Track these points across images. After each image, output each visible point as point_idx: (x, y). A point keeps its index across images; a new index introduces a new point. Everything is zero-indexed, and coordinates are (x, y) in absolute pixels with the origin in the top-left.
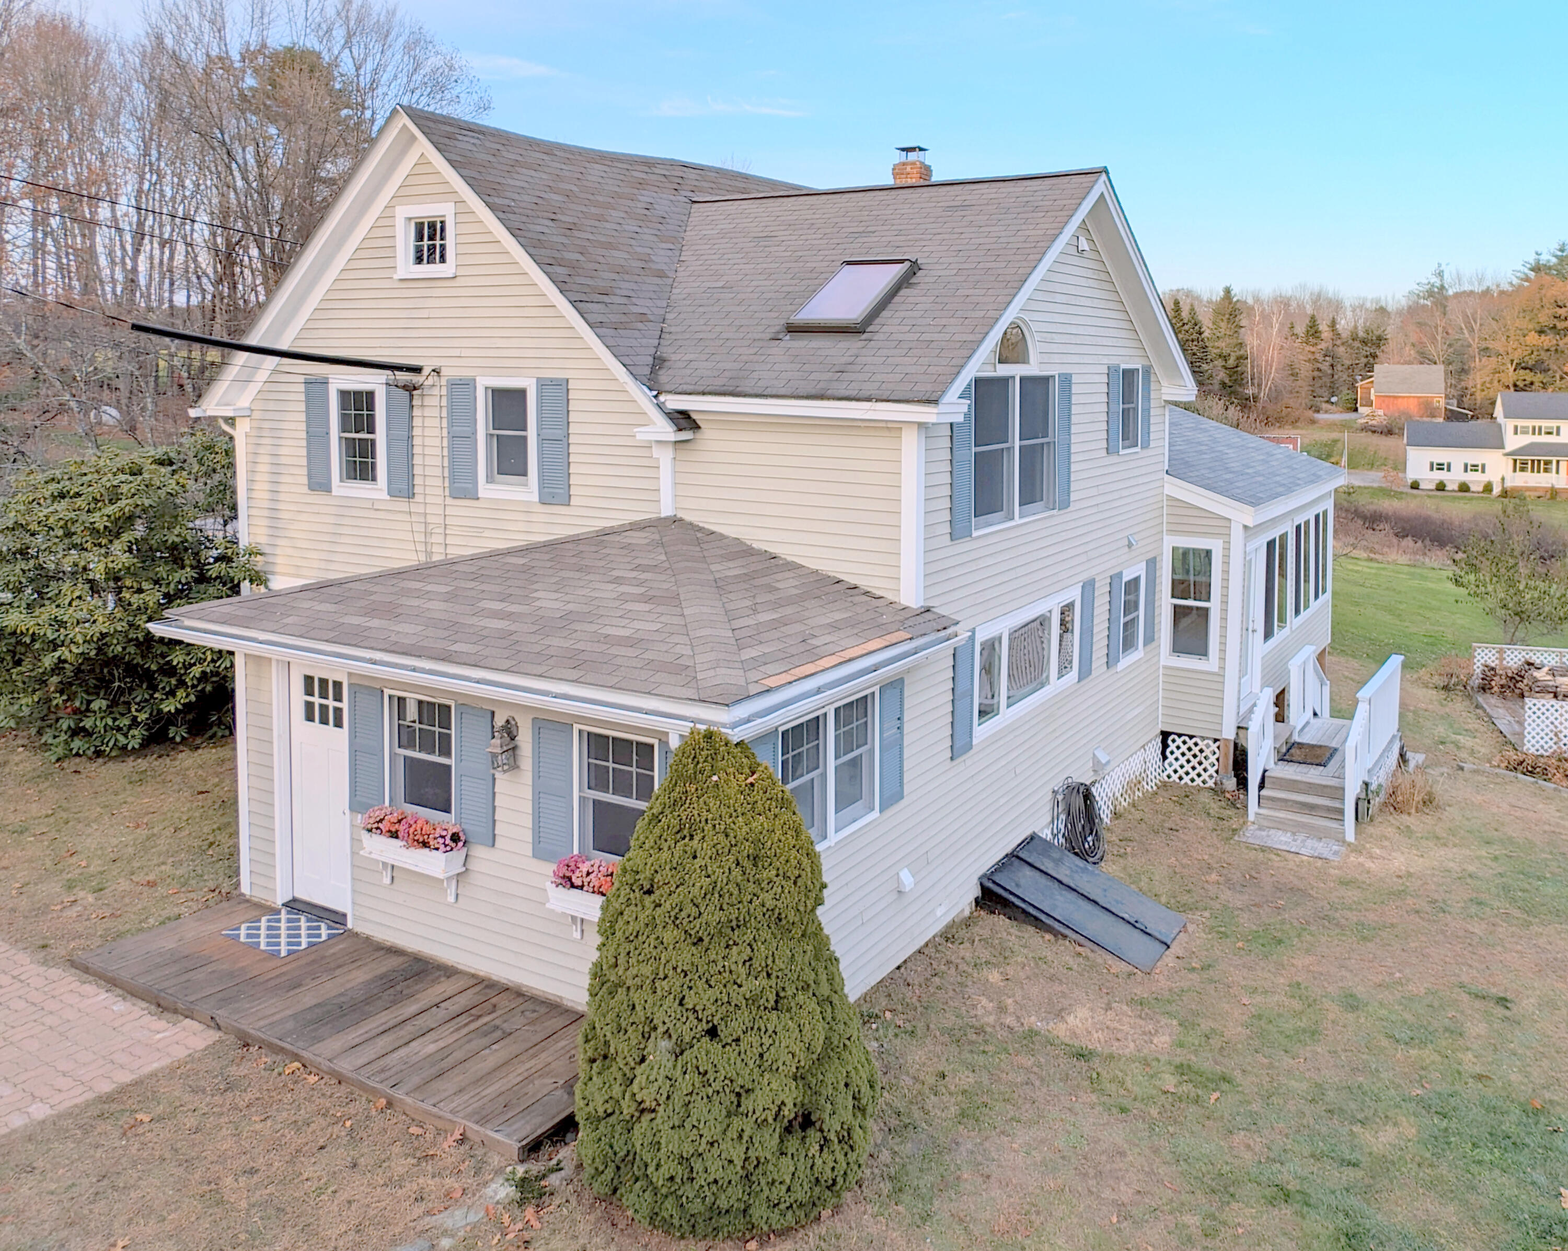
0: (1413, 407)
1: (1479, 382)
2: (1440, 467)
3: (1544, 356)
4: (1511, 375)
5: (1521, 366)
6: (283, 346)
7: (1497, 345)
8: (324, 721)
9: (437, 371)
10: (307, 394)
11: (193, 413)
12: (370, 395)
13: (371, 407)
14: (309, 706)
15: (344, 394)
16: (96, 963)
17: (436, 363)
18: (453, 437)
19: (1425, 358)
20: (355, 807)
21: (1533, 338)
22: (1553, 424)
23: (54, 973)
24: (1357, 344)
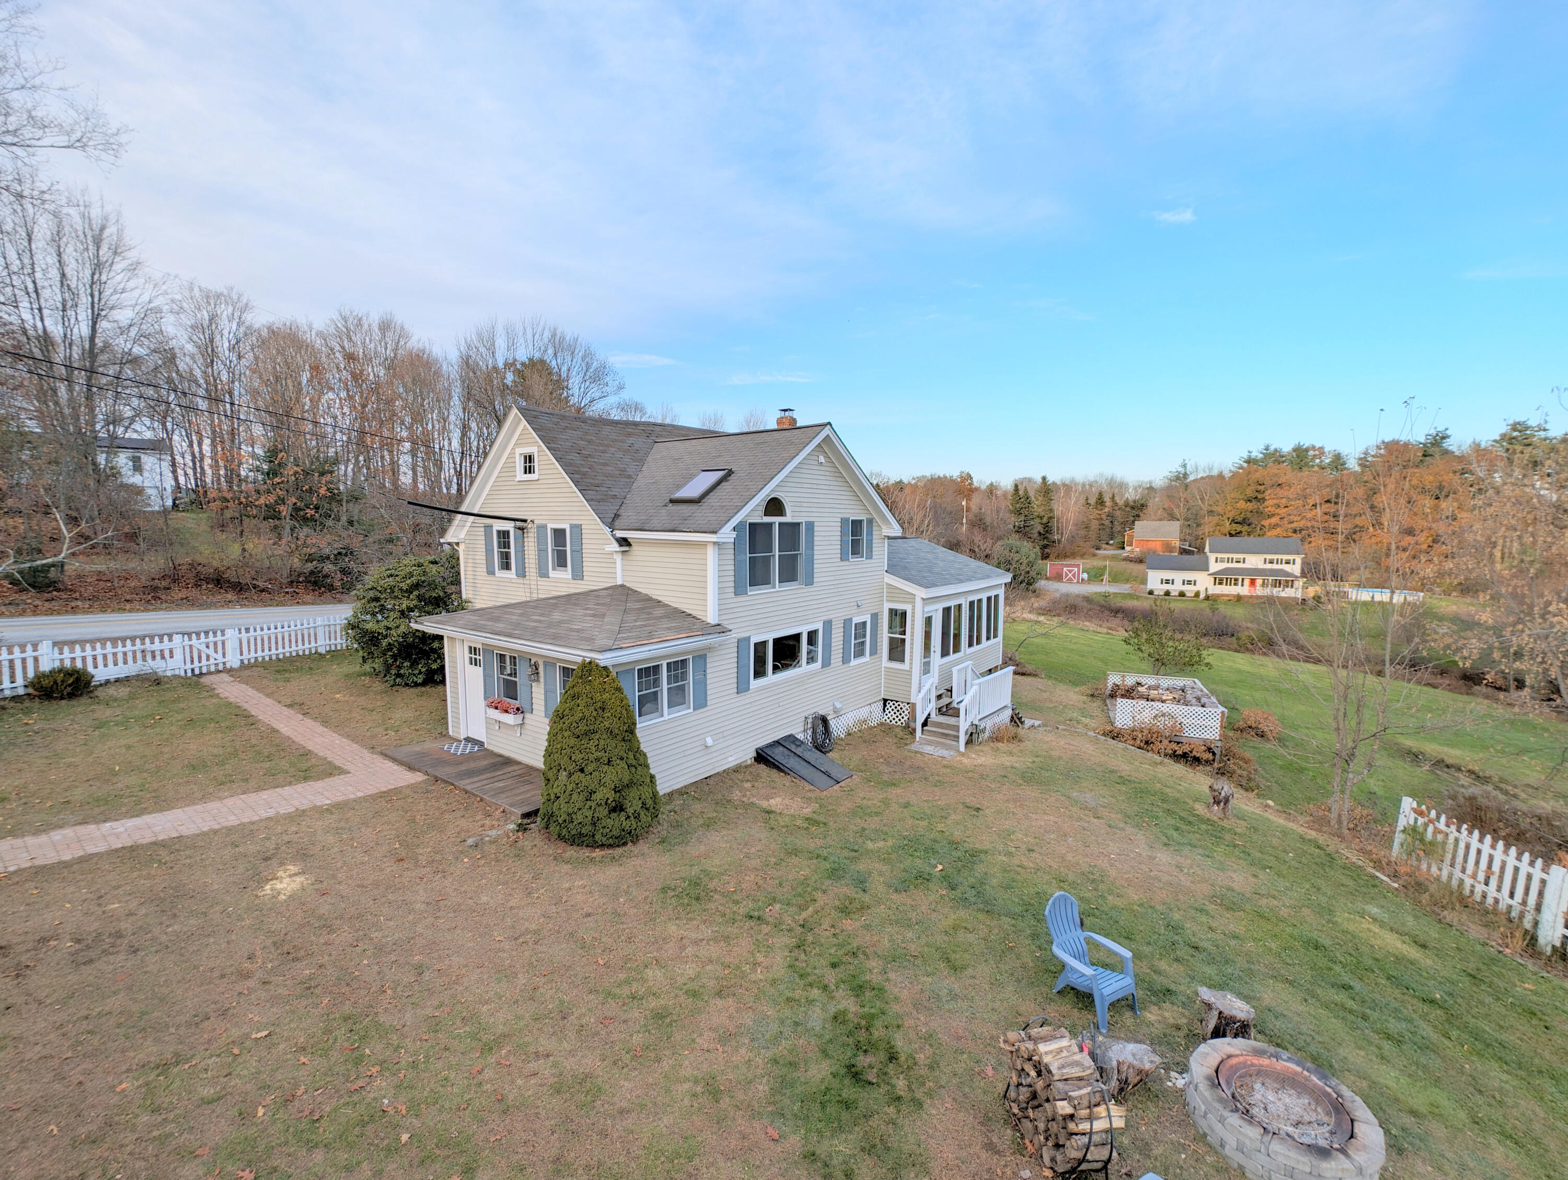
0: (1158, 547)
1: (1207, 531)
2: (1167, 582)
3: (1249, 515)
4: (1228, 527)
5: (1234, 521)
6: (475, 512)
7: (1219, 509)
8: (476, 665)
9: (532, 521)
10: (485, 531)
11: (442, 541)
12: (508, 532)
13: (508, 537)
14: (471, 658)
15: (499, 532)
16: (388, 752)
17: (532, 518)
18: (539, 550)
19: (1172, 517)
20: (485, 698)
21: (1242, 505)
22: (1241, 556)
23: (375, 756)
24: (1128, 509)
